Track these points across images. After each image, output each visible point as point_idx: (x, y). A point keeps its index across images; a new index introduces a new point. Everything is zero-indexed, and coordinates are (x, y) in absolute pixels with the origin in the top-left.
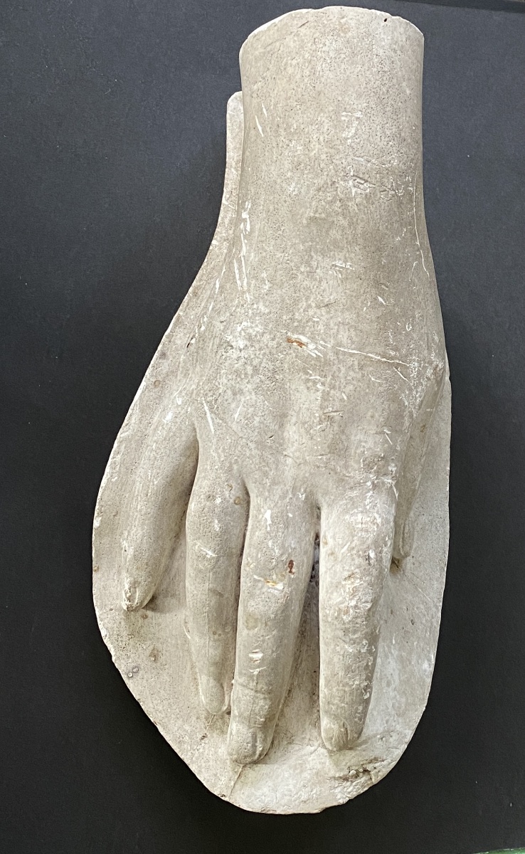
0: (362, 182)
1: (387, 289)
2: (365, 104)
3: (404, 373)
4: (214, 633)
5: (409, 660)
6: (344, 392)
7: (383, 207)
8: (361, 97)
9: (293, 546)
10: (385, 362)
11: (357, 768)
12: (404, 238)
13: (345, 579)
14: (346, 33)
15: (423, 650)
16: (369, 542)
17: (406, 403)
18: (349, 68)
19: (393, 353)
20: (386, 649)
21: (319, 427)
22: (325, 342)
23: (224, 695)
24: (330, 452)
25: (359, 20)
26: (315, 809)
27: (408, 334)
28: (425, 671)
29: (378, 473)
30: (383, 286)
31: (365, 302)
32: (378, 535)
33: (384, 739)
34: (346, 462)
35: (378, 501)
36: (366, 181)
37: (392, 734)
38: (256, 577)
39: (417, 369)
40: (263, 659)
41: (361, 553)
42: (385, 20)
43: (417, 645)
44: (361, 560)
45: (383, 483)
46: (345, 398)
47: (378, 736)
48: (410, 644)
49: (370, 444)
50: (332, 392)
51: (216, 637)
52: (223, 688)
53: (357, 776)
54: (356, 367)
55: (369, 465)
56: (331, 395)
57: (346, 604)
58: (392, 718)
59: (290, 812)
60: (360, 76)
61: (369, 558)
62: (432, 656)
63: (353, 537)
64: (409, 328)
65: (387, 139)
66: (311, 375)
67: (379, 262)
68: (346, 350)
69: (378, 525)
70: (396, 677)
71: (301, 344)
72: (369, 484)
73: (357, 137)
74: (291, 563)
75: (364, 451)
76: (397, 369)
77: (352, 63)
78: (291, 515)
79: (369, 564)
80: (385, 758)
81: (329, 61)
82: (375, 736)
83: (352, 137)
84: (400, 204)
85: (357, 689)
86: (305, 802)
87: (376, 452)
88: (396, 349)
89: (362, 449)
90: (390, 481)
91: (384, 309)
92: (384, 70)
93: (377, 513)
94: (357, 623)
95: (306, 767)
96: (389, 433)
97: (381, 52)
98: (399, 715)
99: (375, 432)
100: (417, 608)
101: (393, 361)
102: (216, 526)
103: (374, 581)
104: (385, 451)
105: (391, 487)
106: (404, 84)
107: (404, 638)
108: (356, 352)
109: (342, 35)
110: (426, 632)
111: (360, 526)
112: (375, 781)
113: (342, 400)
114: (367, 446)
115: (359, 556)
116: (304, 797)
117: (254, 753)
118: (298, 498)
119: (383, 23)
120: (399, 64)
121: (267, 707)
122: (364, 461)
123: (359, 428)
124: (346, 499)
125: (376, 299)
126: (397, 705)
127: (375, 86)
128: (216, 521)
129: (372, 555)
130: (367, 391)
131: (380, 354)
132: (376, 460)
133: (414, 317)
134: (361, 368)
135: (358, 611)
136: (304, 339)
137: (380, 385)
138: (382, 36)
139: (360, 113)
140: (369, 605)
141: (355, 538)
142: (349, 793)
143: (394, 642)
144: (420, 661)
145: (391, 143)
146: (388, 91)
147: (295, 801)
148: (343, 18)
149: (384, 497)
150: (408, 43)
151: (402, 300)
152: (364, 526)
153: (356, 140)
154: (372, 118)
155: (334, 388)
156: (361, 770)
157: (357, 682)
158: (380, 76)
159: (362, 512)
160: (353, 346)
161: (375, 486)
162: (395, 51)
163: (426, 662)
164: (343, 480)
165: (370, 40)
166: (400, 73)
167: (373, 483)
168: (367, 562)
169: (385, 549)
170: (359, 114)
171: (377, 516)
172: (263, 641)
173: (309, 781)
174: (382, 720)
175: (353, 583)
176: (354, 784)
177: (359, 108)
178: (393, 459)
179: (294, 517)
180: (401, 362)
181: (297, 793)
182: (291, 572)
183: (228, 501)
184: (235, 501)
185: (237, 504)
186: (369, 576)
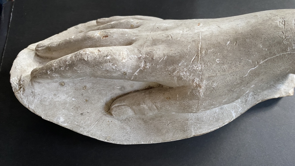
0: (283, 23)
1: (235, 45)
3: (194, 60)
5: (65, 108)
6: (181, 38)
7: (275, 34)
9: (114, 36)
10: (198, 50)
11: (23, 84)
12: (262, 50)
13: (98, 50)
15: (69, 118)
16: (115, 56)
17: (180, 64)
19: (203, 52)
20: (70, 94)
21: (164, 34)
22: (202, 29)
24: (153, 40)
26: (11, 72)
27: (214, 60)
28: (59, 119)
29: (146, 58)
30: (235, 42)
31: (225, 37)
32: (117, 60)
33: (32, 93)
34: (149, 46)
35: (133, 61)
36: (284, 25)
37: (33, 97)
38: (103, 30)
39: (197, 69)
41: (110, 53)
43: (71, 114)
44: (106, 54)
45: (141, 62)
46: (178, 39)
47: (33, 90)
48: (72, 110)
49: (158, 52)
53: (20, 85)
54: (193, 39)
55: (149, 53)
56: (179, 35)
58: (40, 97)
61: (107, 56)
62: (66, 125)
63: (117, 51)
64: (218, 61)
67: (247, 38)
68: (200, 35)
69: (122, 60)
70: (58, 99)
71: (199, 25)
72: (141, 55)
74: (107, 36)
75: (155, 51)
76: (196, 56)
78: (126, 35)
79: (104, 57)
80: (24, 94)
82: (34, 89)
84: (279, 43)
85: (52, 66)
86: (15, 68)
87: (155, 55)
88: (206, 54)
89: (156, 50)
90: (142, 66)
91: (224, 45)
93: (128, 60)
94: (79, 56)
95: (29, 67)
96: (165, 59)
98: (41, 101)
99: (164, 53)
100: (88, 119)
101: (199, 53)
102: (123, 21)
103: (97, 60)
104: (156, 59)
105: (140, 67)
107: (75, 106)
108: (200, 38)
110: (77, 122)
111: (121, 53)
112: (16, 93)
114: (157, 52)
115: (108, 53)
116: (17, 67)
117: (39, 48)
118: (133, 37)
122: (150, 51)
123: (165, 47)
124: (133, 49)
125: (228, 40)
126: (46, 100)
129: (108, 58)
130: (183, 45)
131: (202, 46)
132: (152, 56)
133: (223, 64)
134: (193, 41)
135: (84, 55)
136: (201, 25)
137: (187, 49)
140: (86, 59)
141: (116, 51)
142: (14, 83)
143: (73, 99)
144: (64, 115)
147: (17, 65)
149: (135, 63)
151: (231, 54)
152: (122, 54)
155: (182, 35)
157: (55, 65)
159: (128, 54)
160: (202, 36)
161: (139, 58)
163: (64, 120)
164: (141, 46)
167: (141, 57)
168: (105, 56)
169: (111, 64)
171: (126, 60)
172: (78, 37)
173: (23, 68)
174: (40, 92)
175: (96, 52)
176: (17, 85)
178: (152, 64)
180: (200, 57)
181: (20, 65)
182: (104, 37)
183: (132, 23)
184: (132, 25)
185: (131, 26)
186: (99, 57)
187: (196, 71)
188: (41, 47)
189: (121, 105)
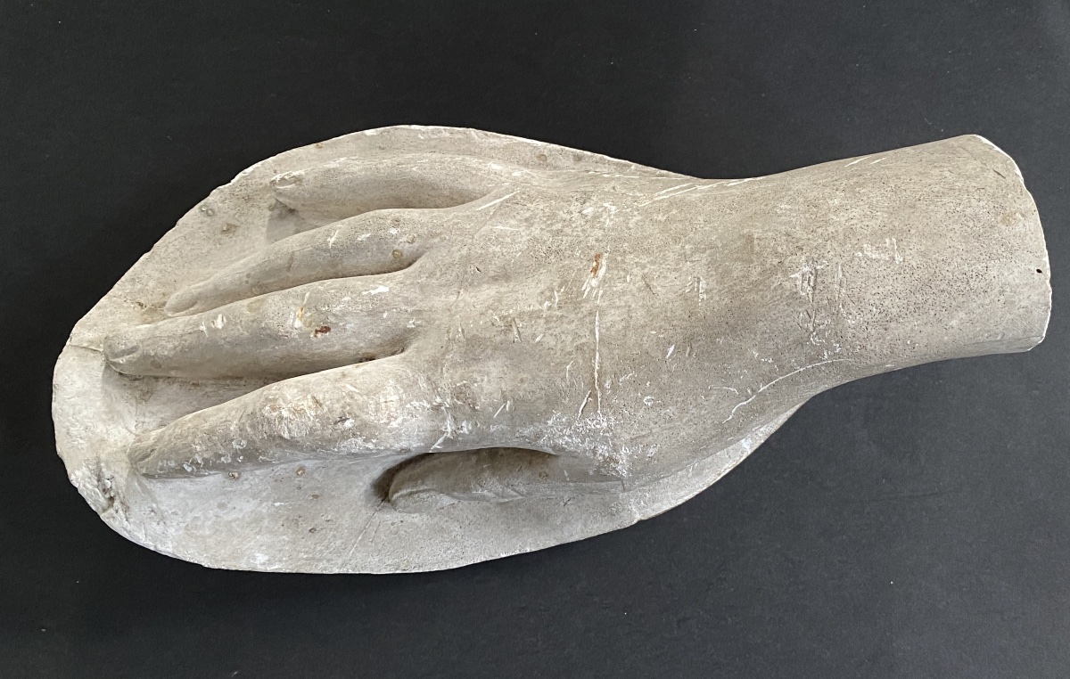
0: (812, 284)
1: (687, 355)
2: (914, 264)
3: (587, 409)
4: (248, 276)
5: (260, 531)
6: (544, 336)
7: (788, 319)
8: (924, 257)
9: (348, 327)
10: (594, 378)
11: (114, 487)
12: (760, 362)
13: (314, 398)
14: (1003, 221)
15: (280, 551)
16: (364, 417)
17: (550, 422)
18: (957, 235)
19: (607, 385)
20: (264, 494)
21: (496, 317)
22: (602, 296)
23: (185, 309)
24: (467, 339)
25: (1027, 235)
26: (62, 448)
27: (638, 401)
28: (255, 558)
29: (454, 407)
30: (688, 349)
31: (662, 330)
32: (375, 427)
33: (153, 514)
34: (459, 364)
35: (420, 418)
36: (814, 288)
37: (162, 523)
38: (307, 295)
39: (598, 426)
40: (216, 330)
41: (348, 408)
42: (1039, 271)
43: (284, 540)
44: (339, 410)
45: (444, 419)
46: (538, 339)
47: (154, 505)
48: (282, 529)
49: (487, 388)
50: (542, 321)
51: (245, 279)
52: (192, 306)
53: (105, 491)
54: (578, 343)
55: (461, 393)
56: (538, 321)
57: (284, 405)
58: (181, 520)
59: (56, 419)
60: (951, 250)
61: (343, 420)
62: (276, 567)
63: (367, 394)
64: (648, 401)
65: (877, 302)
66: (558, 291)
67: (718, 335)
68: (597, 323)
69: (388, 424)
70: (233, 516)
71: (595, 270)
72: (438, 400)
73: (868, 262)
74: (326, 329)
75: (476, 382)
76: (589, 396)
77: (964, 237)
78: (385, 315)
79: (336, 423)
80: (131, 520)
81: (958, 209)
82: (154, 500)
83: (866, 256)
84: (800, 343)
85: (191, 451)
86: (68, 433)
87: (479, 397)
88: (614, 388)
89: (479, 379)
90: (449, 430)
91: (660, 358)
92: (970, 280)
93: (404, 420)
94: (263, 425)
95: (109, 425)
96: (507, 409)
97: (993, 272)
98: (186, 528)
99: (504, 389)
100: (334, 536)
101: (597, 388)
102: (363, 236)
103: (317, 435)
104: (483, 410)
105: (443, 433)
106: (962, 315)
107: (287, 519)
108: (597, 336)
109: (999, 218)
110: (306, 552)
111: (382, 400)
112: (103, 516)
113: (534, 336)
114: (484, 384)
115: (343, 407)
116: (73, 431)
117: (116, 356)
118: (408, 320)
119: (1034, 269)
120: (987, 301)
121: (166, 353)
122: (464, 385)
123: (505, 368)
124: (413, 376)
125: (670, 343)
126: (199, 523)
127: (943, 272)
128: (368, 235)
129: (348, 424)
130: (553, 364)
131: (601, 367)
132: (470, 400)
133: (664, 406)
134: (577, 348)
135: (277, 422)
136: (602, 272)
137: (563, 379)
138: (1016, 270)
139: (901, 260)
140: (286, 436)
141: (365, 397)
142: (84, 486)
143: (277, 504)
144: (264, 548)
145: (874, 309)
146: (942, 291)
147: (68, 421)
148: (1023, 215)
149: (428, 425)
150: (1021, 310)
151: (680, 381)
152: (383, 405)
153: (863, 262)
154: (900, 277)
155: (547, 322)
156: (112, 494)
157: (198, 448)
158: (960, 277)
159: (401, 400)
160: (603, 331)
161: (437, 408)
162: (1002, 292)
163: (266, 558)
164: (436, 366)
165: (1004, 254)
166: (974, 305)
167: (440, 405)
168: (338, 419)
169: (360, 441)
170: (899, 259)
171: (400, 420)
172: (236, 324)
173: (93, 433)
174: (175, 506)
175: (310, 407)
176: (97, 490)
177: (907, 258)
178: (476, 424)
179: (383, 320)
180: (599, 400)
181: (77, 421)
182: (317, 331)
183: (394, 243)
184: (396, 251)
185: (393, 254)
186: (322, 425)
187: (596, 432)
188: (124, 353)
189: (417, 492)
